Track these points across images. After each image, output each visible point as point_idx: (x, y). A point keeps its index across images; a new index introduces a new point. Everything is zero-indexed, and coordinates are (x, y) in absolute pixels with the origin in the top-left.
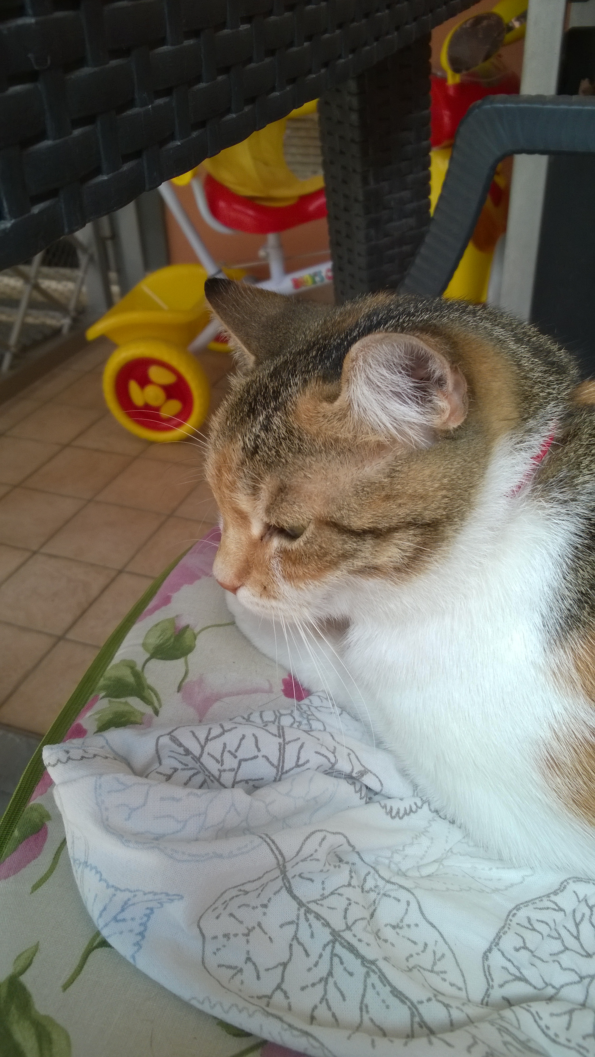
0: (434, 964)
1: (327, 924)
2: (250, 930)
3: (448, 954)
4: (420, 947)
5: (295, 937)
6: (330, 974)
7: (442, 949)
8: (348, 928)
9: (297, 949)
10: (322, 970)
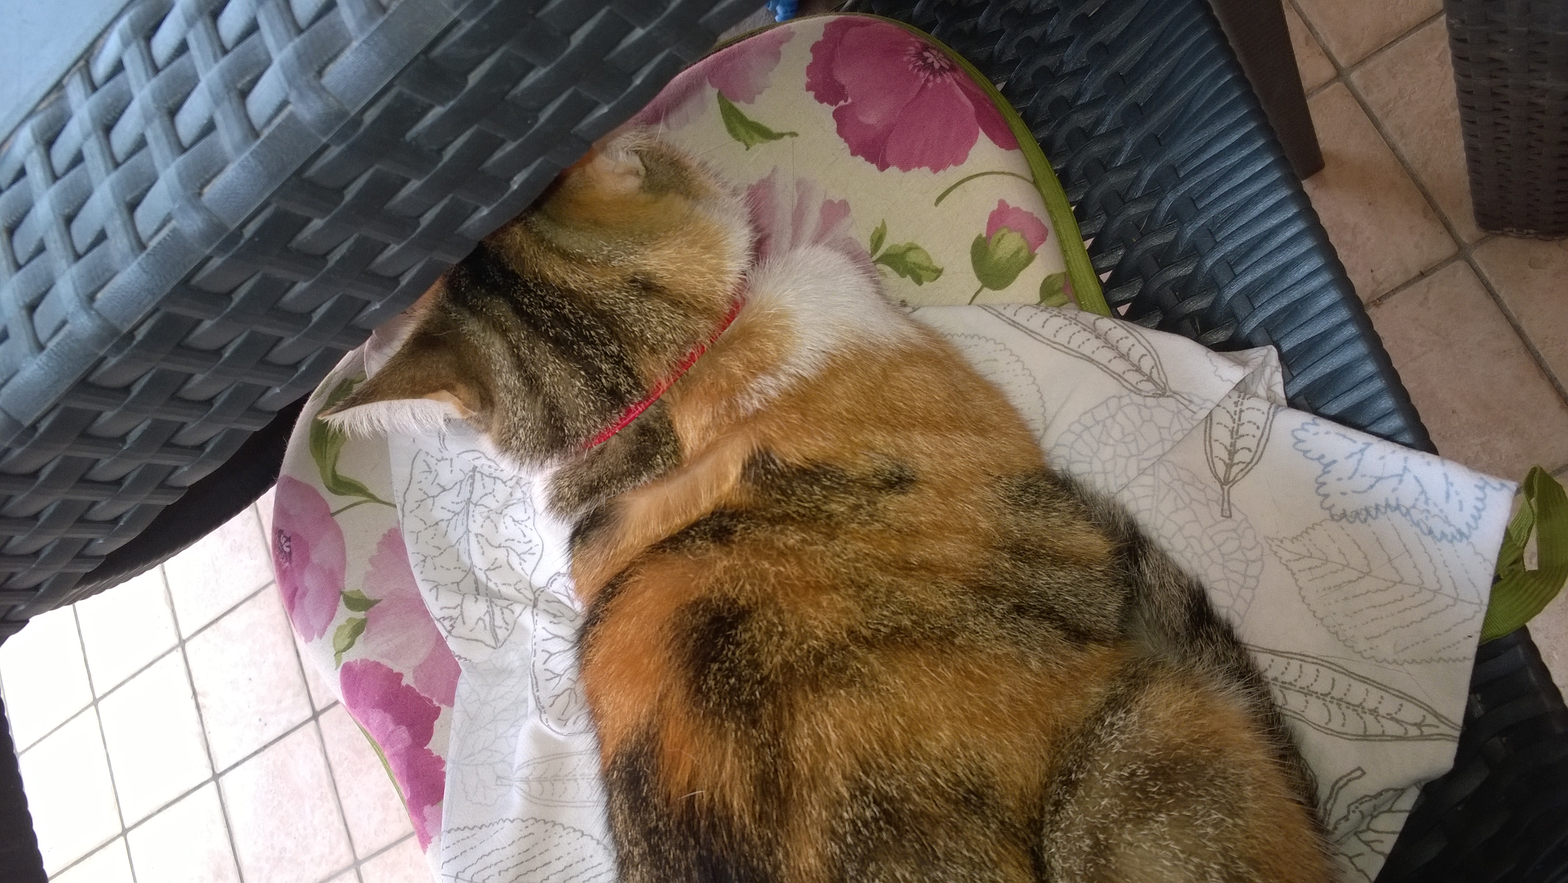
0: (524, 553)
1: (471, 493)
2: (443, 459)
3: (538, 556)
4: (527, 540)
5: (461, 481)
6: (458, 514)
7: (537, 550)
8: (476, 505)
9: (458, 486)
10: (457, 508)
